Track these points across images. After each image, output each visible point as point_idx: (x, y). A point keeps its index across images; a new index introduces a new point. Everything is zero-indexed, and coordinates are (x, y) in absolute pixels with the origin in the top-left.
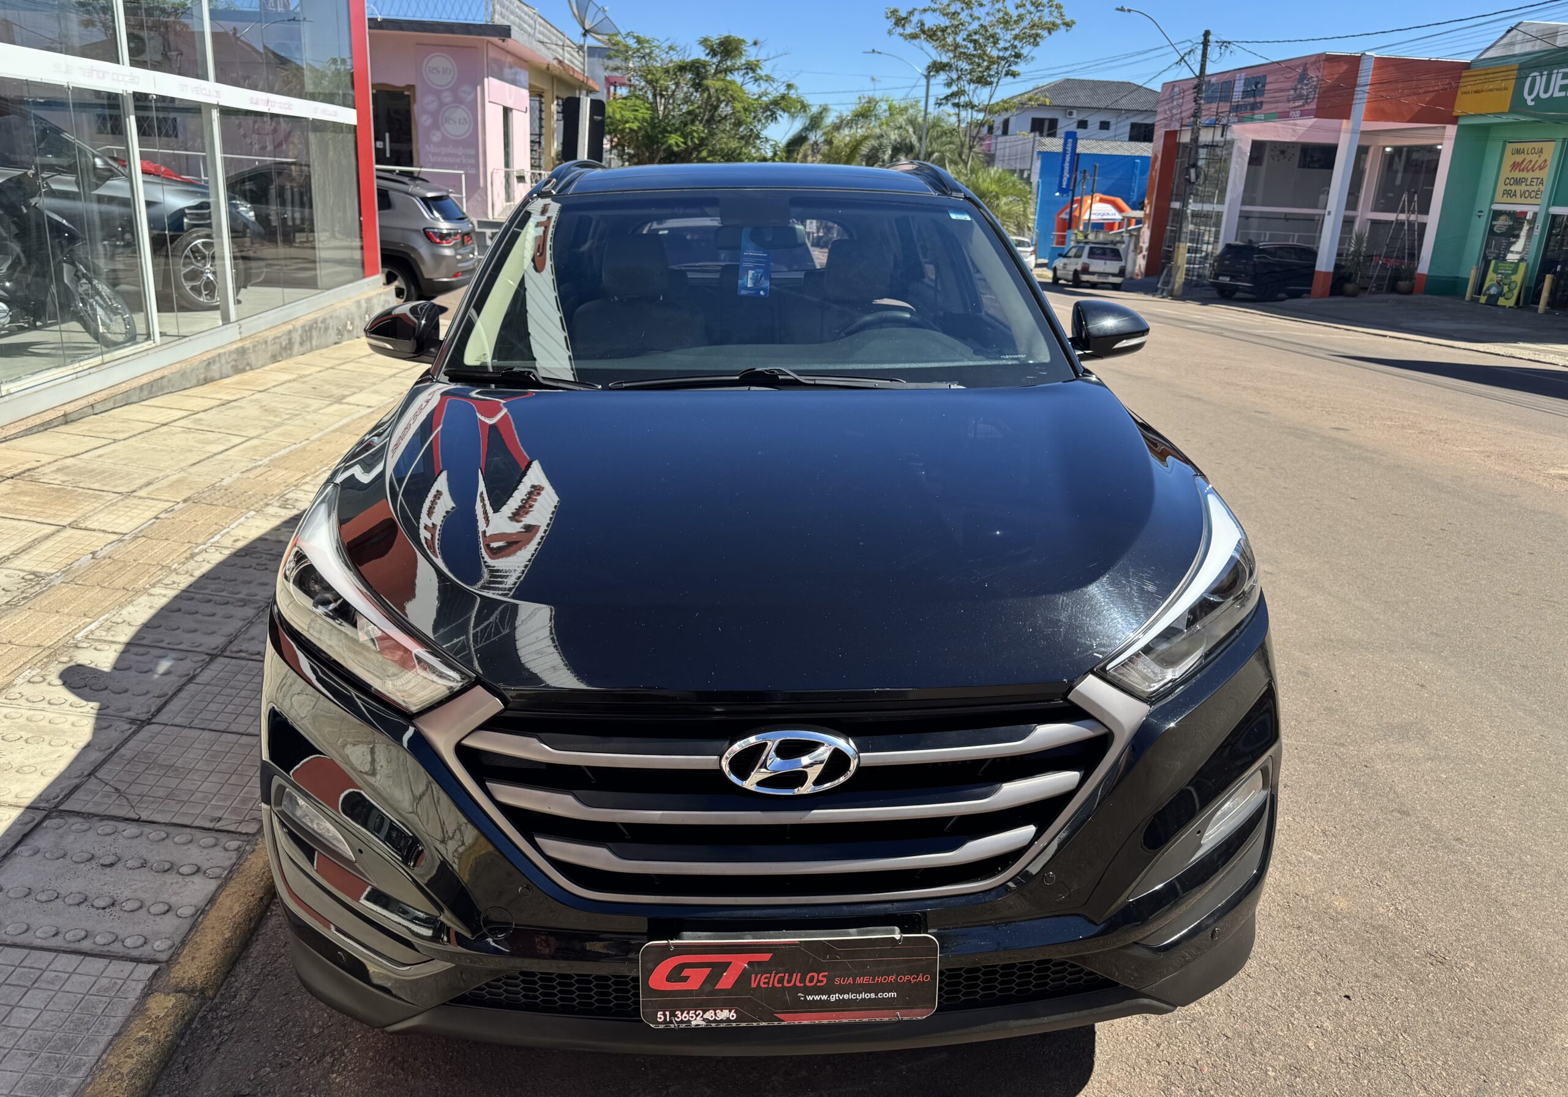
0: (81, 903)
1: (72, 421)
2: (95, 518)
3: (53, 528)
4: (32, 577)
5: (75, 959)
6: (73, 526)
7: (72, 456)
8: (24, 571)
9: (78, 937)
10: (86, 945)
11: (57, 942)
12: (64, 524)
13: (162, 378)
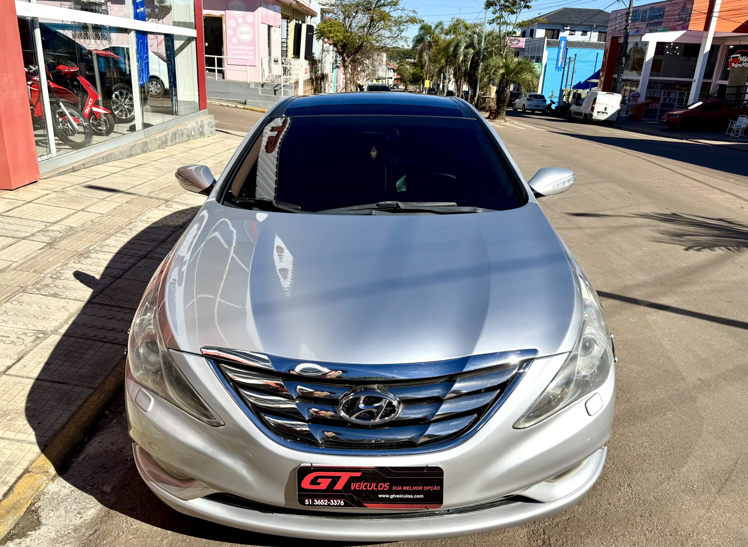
0: (102, 328)
2: (91, 208)
3: (75, 211)
4: (69, 228)
5: (102, 343)
6: (83, 210)
8: (66, 226)
9: (102, 338)
10: (105, 340)
11: (96, 338)
12: (79, 210)
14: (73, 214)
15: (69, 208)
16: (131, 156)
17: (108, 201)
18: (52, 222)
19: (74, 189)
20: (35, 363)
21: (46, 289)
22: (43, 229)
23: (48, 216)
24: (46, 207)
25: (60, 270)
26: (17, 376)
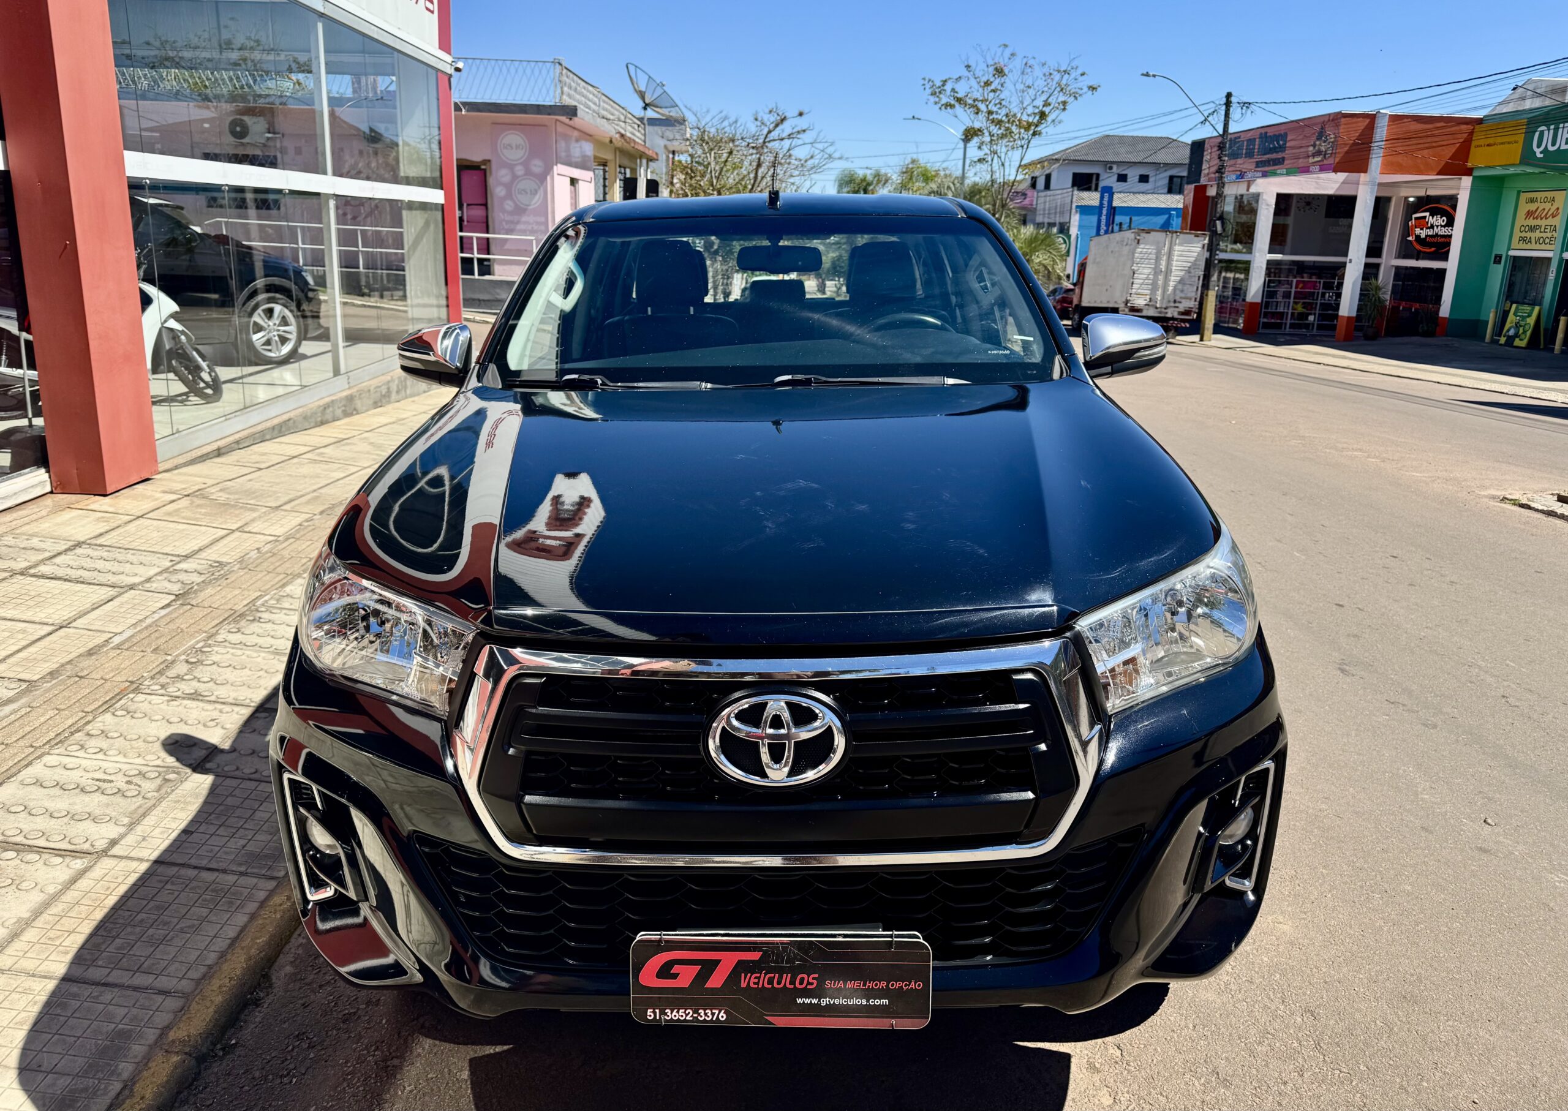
1: (224, 454)
2: (255, 525)
4: (217, 565)
6: (240, 530)
7: (230, 480)
8: (211, 561)
12: (234, 529)
13: (289, 420)
14: (222, 537)
15: (214, 525)
16: (322, 423)
17: (286, 511)
18: (184, 554)
19: (221, 490)
20: (162, 833)
21: (178, 685)
22: (168, 568)
23: (176, 543)
24: (172, 525)
25: (202, 647)
26: (131, 858)
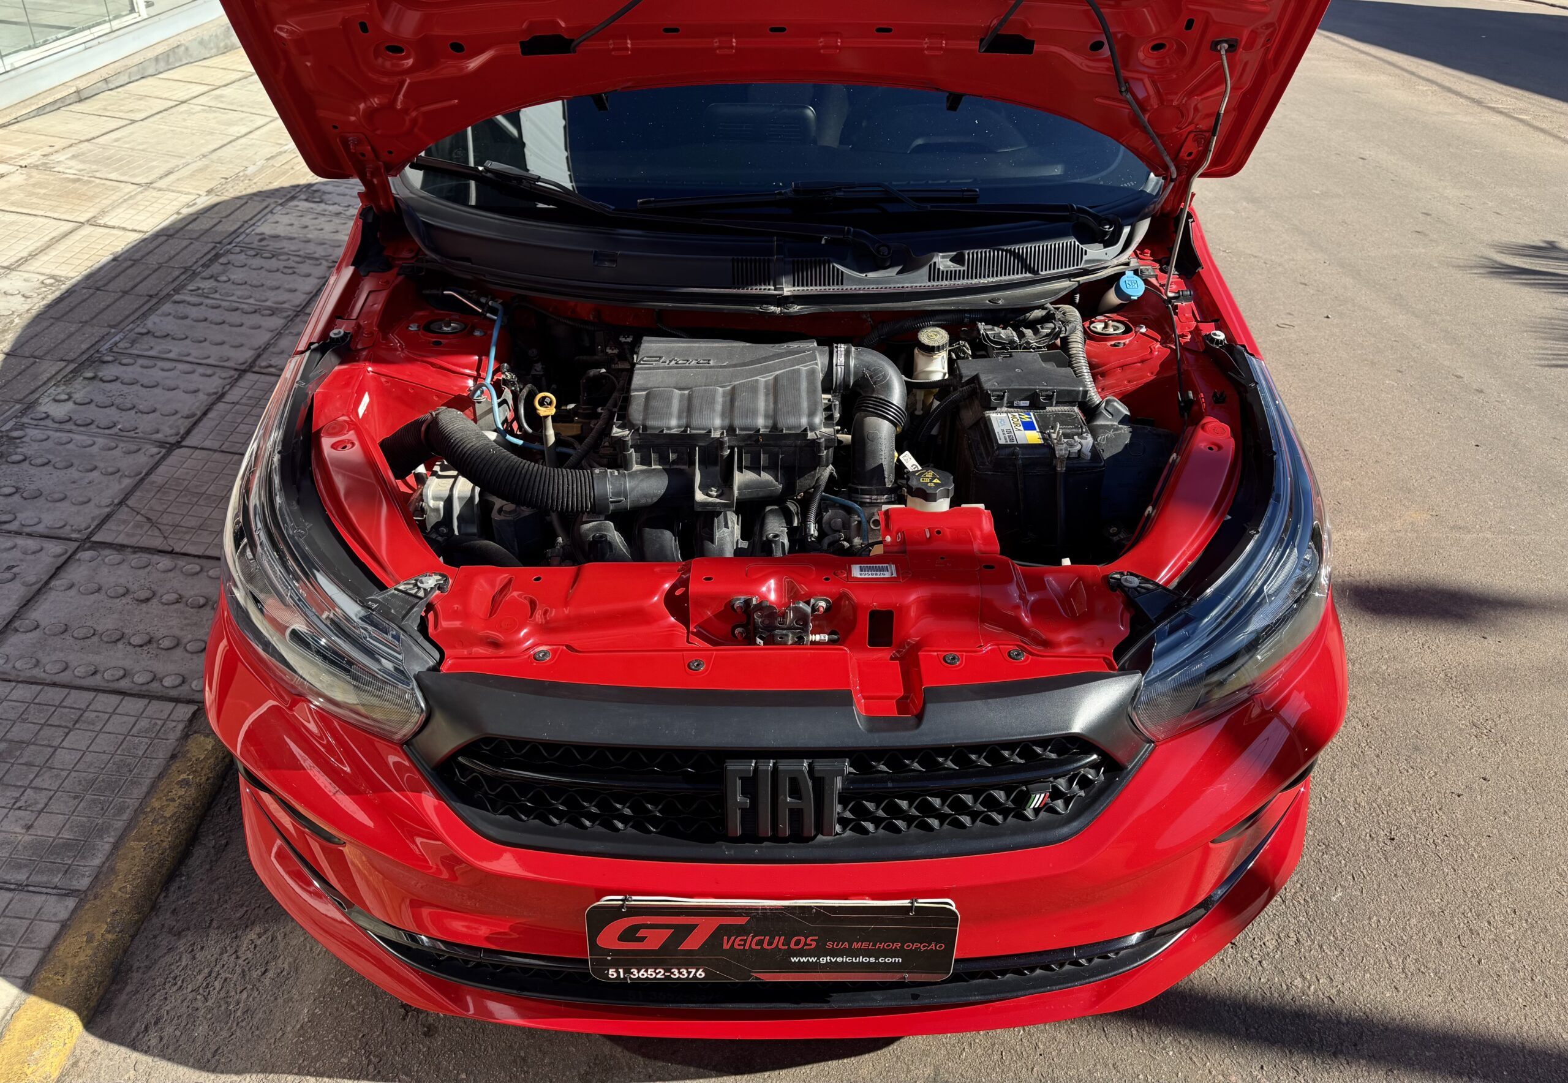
0: (119, 640)
1: (86, 98)
2: (114, 214)
3: (71, 225)
4: (52, 281)
5: (114, 699)
6: (92, 222)
7: (88, 140)
8: (43, 274)
9: (117, 677)
10: (124, 684)
11: (97, 681)
12: (82, 220)
13: (178, 46)
14: (65, 235)
15: (56, 215)
17: (160, 190)
18: (6, 264)
19: (73, 157)
